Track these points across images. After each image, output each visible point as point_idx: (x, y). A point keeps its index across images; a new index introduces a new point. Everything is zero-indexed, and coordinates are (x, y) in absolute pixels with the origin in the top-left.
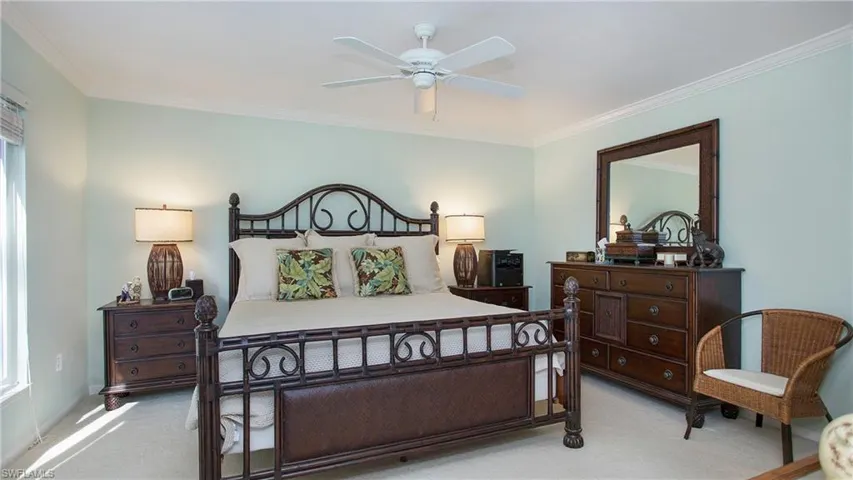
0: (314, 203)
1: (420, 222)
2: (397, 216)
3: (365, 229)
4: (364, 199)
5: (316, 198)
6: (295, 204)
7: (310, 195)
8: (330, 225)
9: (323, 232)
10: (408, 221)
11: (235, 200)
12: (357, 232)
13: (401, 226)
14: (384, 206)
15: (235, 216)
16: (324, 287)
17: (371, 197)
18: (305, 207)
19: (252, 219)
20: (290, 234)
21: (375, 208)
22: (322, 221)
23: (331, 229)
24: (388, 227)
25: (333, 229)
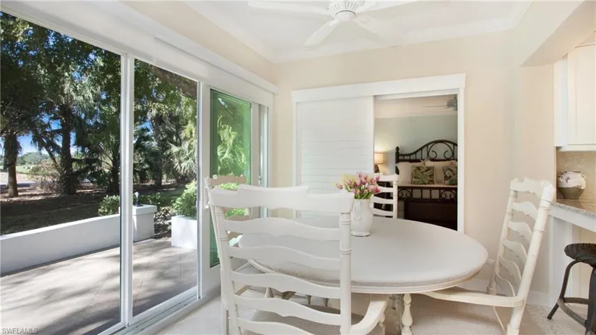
0: (429, 149)
3: (452, 158)
5: (430, 146)
6: (421, 149)
7: (427, 145)
8: (435, 157)
9: (433, 160)
11: (398, 149)
12: (447, 160)
15: (398, 154)
16: (429, 181)
17: (455, 145)
19: (404, 155)
20: (418, 161)
22: (432, 155)
25: (437, 158)
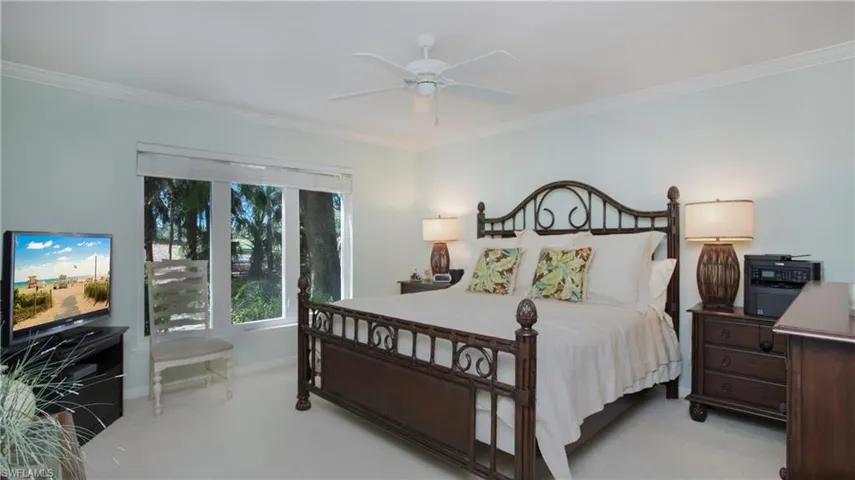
0: (538, 204)
1: (653, 216)
2: (622, 210)
3: (586, 227)
4: (584, 194)
5: (539, 199)
6: (522, 206)
7: (534, 197)
8: (551, 225)
9: (544, 232)
10: (637, 215)
11: (481, 207)
12: (576, 230)
13: (628, 222)
14: (607, 200)
15: (481, 220)
16: (497, 284)
17: (591, 191)
18: (530, 207)
19: (493, 222)
21: (597, 203)
22: (545, 221)
23: (552, 228)
24: (612, 223)
25: (555, 228)
